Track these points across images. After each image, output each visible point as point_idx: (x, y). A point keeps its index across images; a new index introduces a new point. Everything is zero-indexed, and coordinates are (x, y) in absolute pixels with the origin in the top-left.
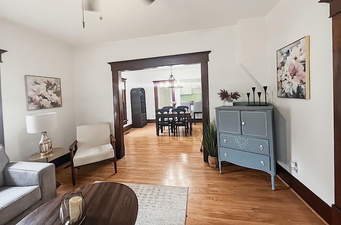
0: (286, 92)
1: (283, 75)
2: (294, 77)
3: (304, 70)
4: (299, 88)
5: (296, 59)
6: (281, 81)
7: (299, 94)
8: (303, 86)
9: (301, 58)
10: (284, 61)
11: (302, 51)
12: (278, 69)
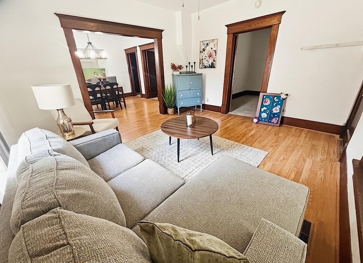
0: (205, 65)
1: (204, 56)
2: (211, 58)
3: (216, 55)
4: (212, 63)
5: (212, 49)
6: (202, 59)
7: (212, 66)
8: (214, 62)
9: (214, 49)
10: (205, 49)
11: (215, 45)
12: (201, 52)
